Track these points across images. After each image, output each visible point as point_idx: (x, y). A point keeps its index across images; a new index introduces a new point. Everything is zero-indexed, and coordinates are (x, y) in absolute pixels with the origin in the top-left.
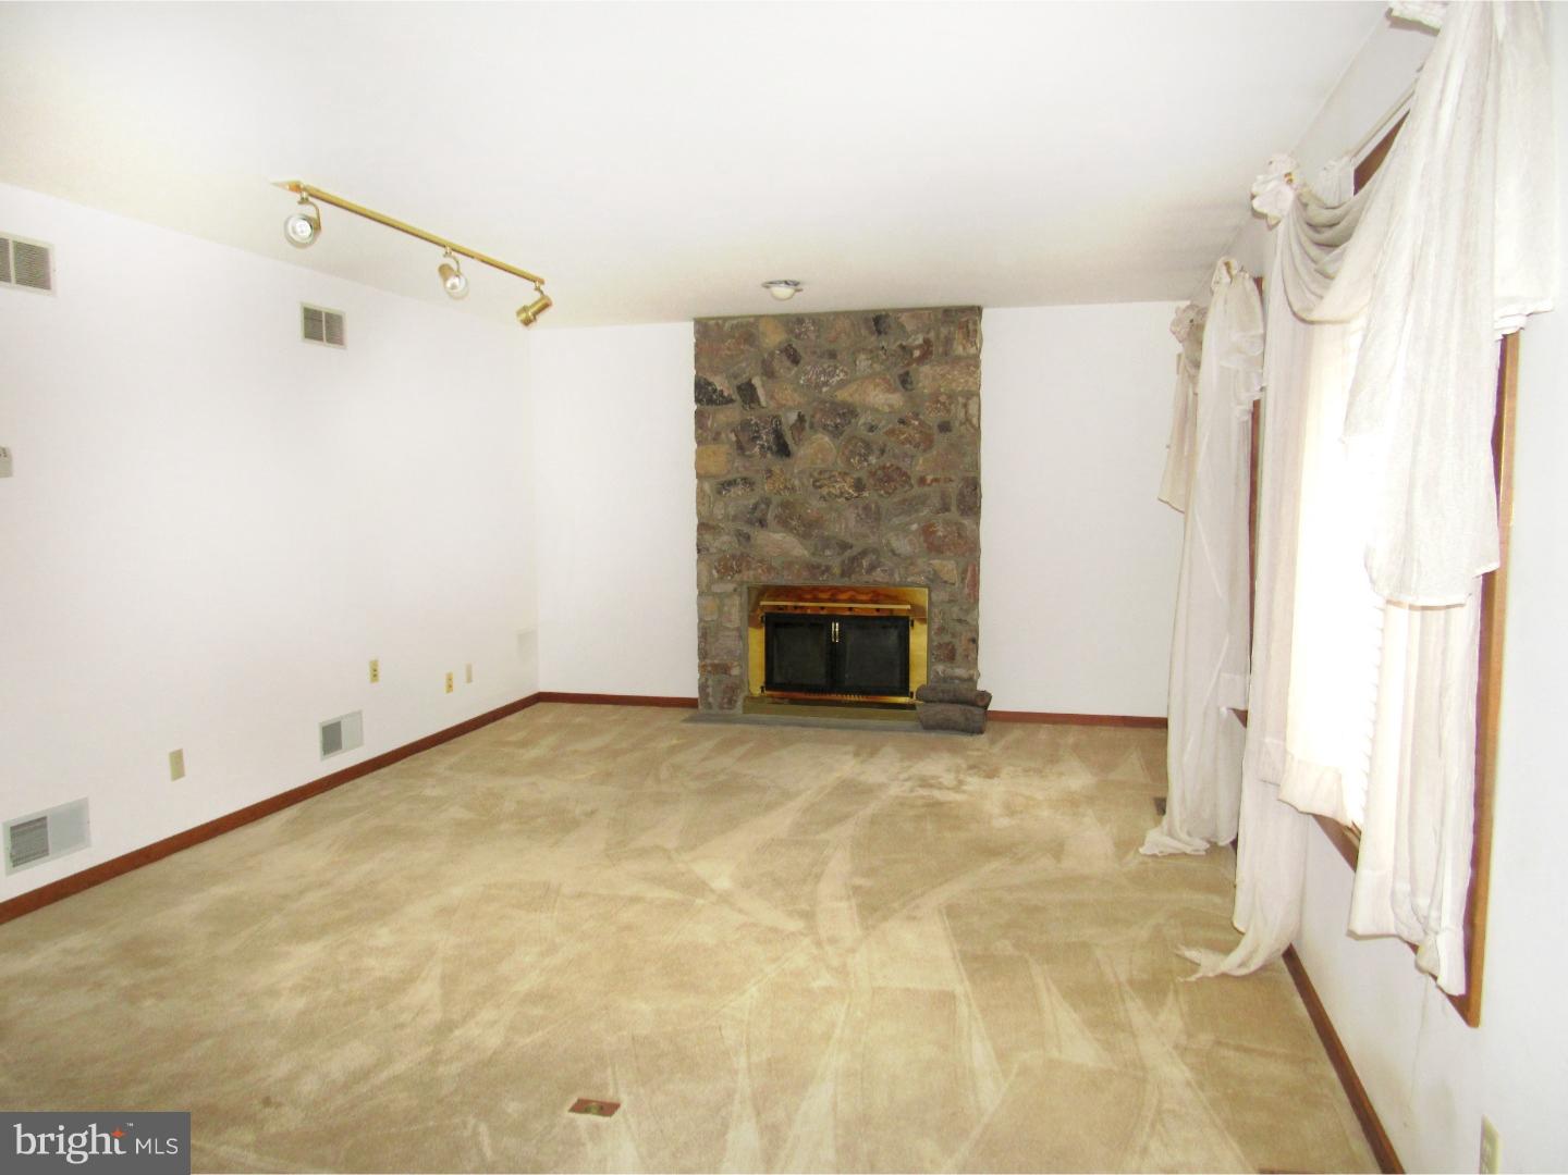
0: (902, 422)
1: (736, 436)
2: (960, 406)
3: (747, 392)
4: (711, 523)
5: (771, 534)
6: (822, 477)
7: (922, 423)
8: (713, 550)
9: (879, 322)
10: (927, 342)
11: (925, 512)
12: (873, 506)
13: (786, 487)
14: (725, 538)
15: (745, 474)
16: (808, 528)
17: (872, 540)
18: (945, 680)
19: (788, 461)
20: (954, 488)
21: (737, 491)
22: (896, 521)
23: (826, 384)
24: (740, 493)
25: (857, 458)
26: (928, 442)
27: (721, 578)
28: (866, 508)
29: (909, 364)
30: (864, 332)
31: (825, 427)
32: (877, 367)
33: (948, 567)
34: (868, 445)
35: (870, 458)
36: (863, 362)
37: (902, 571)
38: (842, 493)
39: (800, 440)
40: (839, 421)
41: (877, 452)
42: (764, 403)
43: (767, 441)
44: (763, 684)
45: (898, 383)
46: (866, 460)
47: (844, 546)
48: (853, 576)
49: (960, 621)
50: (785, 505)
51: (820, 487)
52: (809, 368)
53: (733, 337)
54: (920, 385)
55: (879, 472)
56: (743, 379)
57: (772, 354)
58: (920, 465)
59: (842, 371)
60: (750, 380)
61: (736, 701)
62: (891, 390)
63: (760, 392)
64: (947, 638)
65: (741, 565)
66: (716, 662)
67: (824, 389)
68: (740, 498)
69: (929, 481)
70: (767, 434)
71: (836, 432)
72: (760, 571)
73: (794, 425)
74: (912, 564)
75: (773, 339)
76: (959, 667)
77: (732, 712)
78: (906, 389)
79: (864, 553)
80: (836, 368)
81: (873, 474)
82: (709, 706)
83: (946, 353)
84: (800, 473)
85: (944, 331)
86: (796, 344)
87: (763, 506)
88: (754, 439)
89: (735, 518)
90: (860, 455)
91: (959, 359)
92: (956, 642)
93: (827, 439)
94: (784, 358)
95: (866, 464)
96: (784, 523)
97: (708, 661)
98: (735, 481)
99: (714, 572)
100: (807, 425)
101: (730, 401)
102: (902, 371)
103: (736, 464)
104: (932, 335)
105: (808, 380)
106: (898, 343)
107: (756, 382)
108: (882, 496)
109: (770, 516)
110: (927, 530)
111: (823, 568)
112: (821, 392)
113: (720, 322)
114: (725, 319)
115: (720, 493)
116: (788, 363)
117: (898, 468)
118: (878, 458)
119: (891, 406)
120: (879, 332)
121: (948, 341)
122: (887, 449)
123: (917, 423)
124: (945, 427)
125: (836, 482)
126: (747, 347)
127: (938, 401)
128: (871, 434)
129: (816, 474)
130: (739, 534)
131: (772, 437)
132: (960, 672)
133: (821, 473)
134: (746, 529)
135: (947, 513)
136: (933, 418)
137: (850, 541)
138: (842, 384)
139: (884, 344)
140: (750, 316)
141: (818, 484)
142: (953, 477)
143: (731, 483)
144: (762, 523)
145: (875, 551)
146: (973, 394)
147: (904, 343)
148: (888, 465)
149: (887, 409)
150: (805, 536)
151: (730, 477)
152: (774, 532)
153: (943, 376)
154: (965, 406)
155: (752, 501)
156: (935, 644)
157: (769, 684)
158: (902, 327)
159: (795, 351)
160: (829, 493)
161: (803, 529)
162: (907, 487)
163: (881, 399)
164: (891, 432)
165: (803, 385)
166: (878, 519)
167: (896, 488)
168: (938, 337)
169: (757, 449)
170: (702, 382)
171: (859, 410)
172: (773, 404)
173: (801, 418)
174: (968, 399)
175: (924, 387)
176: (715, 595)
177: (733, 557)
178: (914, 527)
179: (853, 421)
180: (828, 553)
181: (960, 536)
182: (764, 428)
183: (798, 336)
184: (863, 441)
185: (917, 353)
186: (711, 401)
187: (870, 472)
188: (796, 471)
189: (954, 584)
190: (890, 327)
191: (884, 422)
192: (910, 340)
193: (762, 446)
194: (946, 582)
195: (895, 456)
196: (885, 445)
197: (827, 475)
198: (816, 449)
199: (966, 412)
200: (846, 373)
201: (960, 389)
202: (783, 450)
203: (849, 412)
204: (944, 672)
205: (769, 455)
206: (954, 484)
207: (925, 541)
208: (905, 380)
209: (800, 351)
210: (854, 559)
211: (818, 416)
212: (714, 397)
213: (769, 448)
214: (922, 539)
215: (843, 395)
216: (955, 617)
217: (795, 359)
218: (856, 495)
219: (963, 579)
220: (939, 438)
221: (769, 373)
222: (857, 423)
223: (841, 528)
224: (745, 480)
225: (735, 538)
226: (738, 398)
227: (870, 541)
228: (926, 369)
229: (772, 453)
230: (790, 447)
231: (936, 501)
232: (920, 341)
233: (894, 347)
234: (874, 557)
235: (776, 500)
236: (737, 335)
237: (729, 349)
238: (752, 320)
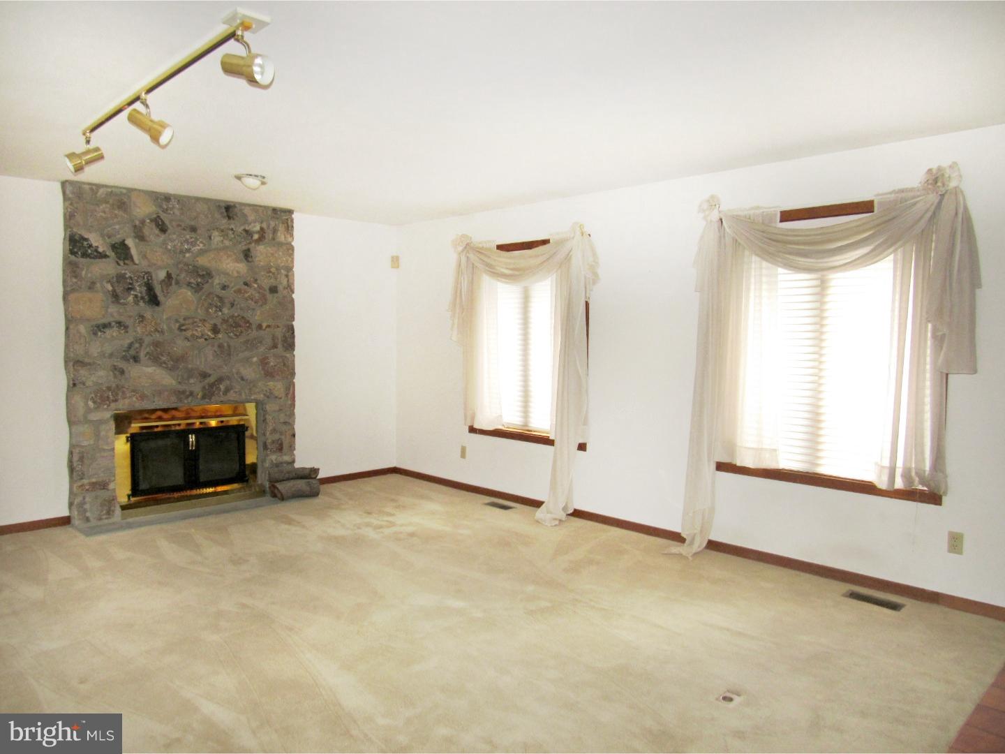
0: (246, 284)
1: (112, 286)
2: (283, 277)
3: (121, 250)
4: (86, 360)
5: (144, 368)
6: (187, 322)
7: (260, 287)
8: (89, 383)
9: (229, 210)
10: (262, 229)
11: (262, 349)
12: (225, 344)
13: (156, 330)
14: (101, 373)
15: (118, 318)
16: (175, 363)
17: (225, 370)
18: (277, 465)
19: (157, 308)
20: (279, 333)
21: (113, 332)
22: (241, 355)
23: (188, 251)
24: (115, 334)
25: (214, 309)
26: (264, 300)
27: (97, 408)
28: (220, 346)
29: (250, 243)
30: (217, 215)
31: (189, 284)
32: (227, 243)
33: (277, 386)
34: (221, 299)
35: (224, 309)
36: (217, 237)
37: (247, 391)
38: (202, 335)
39: (168, 293)
40: (199, 280)
41: (229, 305)
42: (137, 261)
43: (141, 293)
44: (130, 492)
45: (242, 256)
46: (220, 311)
47: (205, 375)
48: (213, 398)
49: (285, 423)
50: (156, 344)
51: (185, 330)
52: (174, 236)
53: (107, 202)
54: (257, 259)
55: (230, 320)
56: (117, 239)
57: (143, 222)
58: (257, 317)
59: (201, 242)
60: (124, 240)
61: (113, 511)
62: (237, 261)
63: (133, 251)
64: (277, 436)
65: (117, 394)
66: (94, 480)
67: (187, 255)
68: (114, 341)
69: (264, 327)
70: (140, 286)
71: (198, 288)
72: (134, 399)
73: (163, 281)
74: (254, 386)
75: (143, 209)
76: (285, 455)
77: (111, 521)
78: (248, 261)
79: (220, 380)
80: (197, 239)
81: (225, 321)
82: (88, 520)
83: (274, 239)
84: (167, 319)
85: (272, 224)
86: (163, 216)
87: (137, 345)
88: (129, 289)
89: (111, 355)
90: (216, 307)
91: (280, 244)
92: (283, 437)
93: (189, 293)
94: (154, 226)
95: (220, 314)
96: (155, 359)
97: (85, 481)
98: (110, 324)
99: (90, 403)
100: (173, 282)
101: (103, 256)
102: (244, 248)
103: (109, 310)
104: (264, 225)
105: (175, 246)
106: (242, 228)
107: (130, 242)
108: (231, 338)
109: (142, 355)
110: (264, 362)
111: (188, 393)
112: (184, 256)
113: (94, 187)
114: (99, 186)
115: (95, 334)
116: (157, 231)
117: (243, 317)
118: (229, 309)
119: (238, 272)
120: (229, 218)
121: (275, 231)
122: (236, 303)
123: (256, 286)
124: (273, 290)
125: (199, 327)
126: (121, 213)
127: (270, 272)
128: (223, 291)
129: (181, 320)
130: (115, 368)
131: (144, 289)
132: (286, 458)
133: (185, 319)
134: (121, 364)
135: (275, 350)
136: (266, 283)
137: (209, 371)
138: (202, 252)
139: (232, 226)
140: (124, 188)
141: (183, 328)
142: (279, 324)
143: (106, 326)
144: (136, 359)
145: (229, 378)
146: (289, 269)
147: (247, 228)
148: (236, 314)
149: (235, 274)
150: (171, 369)
151: (105, 321)
152: (147, 366)
153: (272, 254)
154: (287, 276)
155: (128, 342)
156: (270, 441)
157: (135, 490)
158: (245, 216)
159: (162, 221)
160: (193, 335)
161: (172, 363)
162: (250, 331)
163: (232, 266)
164: (239, 291)
165: (170, 250)
166: (229, 355)
167: (242, 332)
168: (268, 227)
169: (131, 298)
170: (77, 237)
171: (214, 273)
172: (144, 263)
173: (169, 276)
174: (288, 272)
175: (260, 261)
176: (91, 421)
177: (109, 388)
178: (255, 359)
179: (210, 281)
180: (192, 381)
181: (284, 365)
182: (137, 282)
183: (165, 211)
184: (218, 296)
185: (256, 237)
186: (85, 255)
187: (223, 320)
188: (165, 317)
189: (281, 398)
190: (236, 215)
191: (233, 284)
192: (250, 227)
193: (136, 296)
194: (276, 397)
195: (241, 309)
196: (234, 301)
197: (191, 321)
198: (179, 301)
199: (288, 281)
200: (205, 245)
201: (283, 264)
202: (154, 300)
203: (208, 275)
204: (276, 460)
205: (141, 304)
206: (279, 329)
207: (263, 369)
208: (247, 255)
209: (167, 222)
210: (212, 385)
211: (183, 275)
212: (89, 251)
213: (142, 298)
214: (260, 367)
215: (203, 261)
216: (282, 420)
217: (163, 229)
218: (213, 336)
219: (287, 395)
220: (269, 296)
221: (141, 237)
222: (212, 283)
223: (201, 362)
224: (119, 324)
225: (111, 373)
226: (113, 254)
227: (224, 371)
228: (261, 248)
229: (144, 302)
230: (159, 298)
231: (268, 341)
232: (258, 228)
233: (240, 229)
234: (228, 382)
235: (147, 340)
236: (111, 201)
237: (104, 212)
238: (124, 191)
